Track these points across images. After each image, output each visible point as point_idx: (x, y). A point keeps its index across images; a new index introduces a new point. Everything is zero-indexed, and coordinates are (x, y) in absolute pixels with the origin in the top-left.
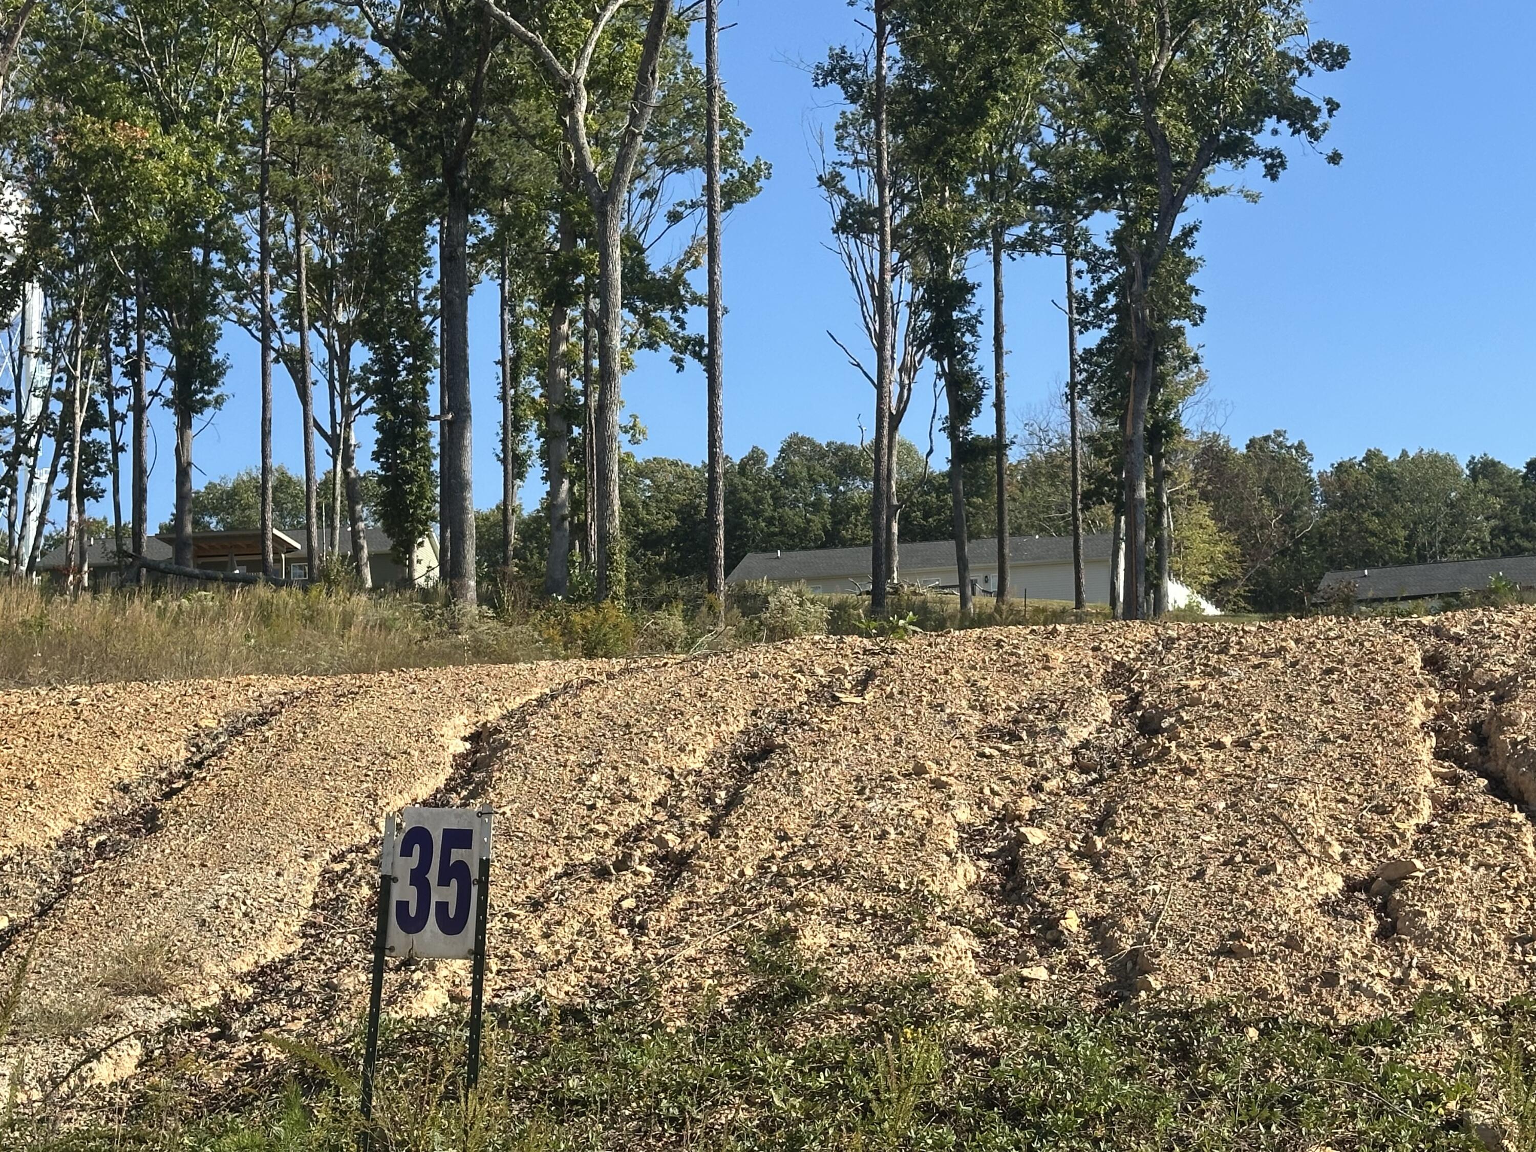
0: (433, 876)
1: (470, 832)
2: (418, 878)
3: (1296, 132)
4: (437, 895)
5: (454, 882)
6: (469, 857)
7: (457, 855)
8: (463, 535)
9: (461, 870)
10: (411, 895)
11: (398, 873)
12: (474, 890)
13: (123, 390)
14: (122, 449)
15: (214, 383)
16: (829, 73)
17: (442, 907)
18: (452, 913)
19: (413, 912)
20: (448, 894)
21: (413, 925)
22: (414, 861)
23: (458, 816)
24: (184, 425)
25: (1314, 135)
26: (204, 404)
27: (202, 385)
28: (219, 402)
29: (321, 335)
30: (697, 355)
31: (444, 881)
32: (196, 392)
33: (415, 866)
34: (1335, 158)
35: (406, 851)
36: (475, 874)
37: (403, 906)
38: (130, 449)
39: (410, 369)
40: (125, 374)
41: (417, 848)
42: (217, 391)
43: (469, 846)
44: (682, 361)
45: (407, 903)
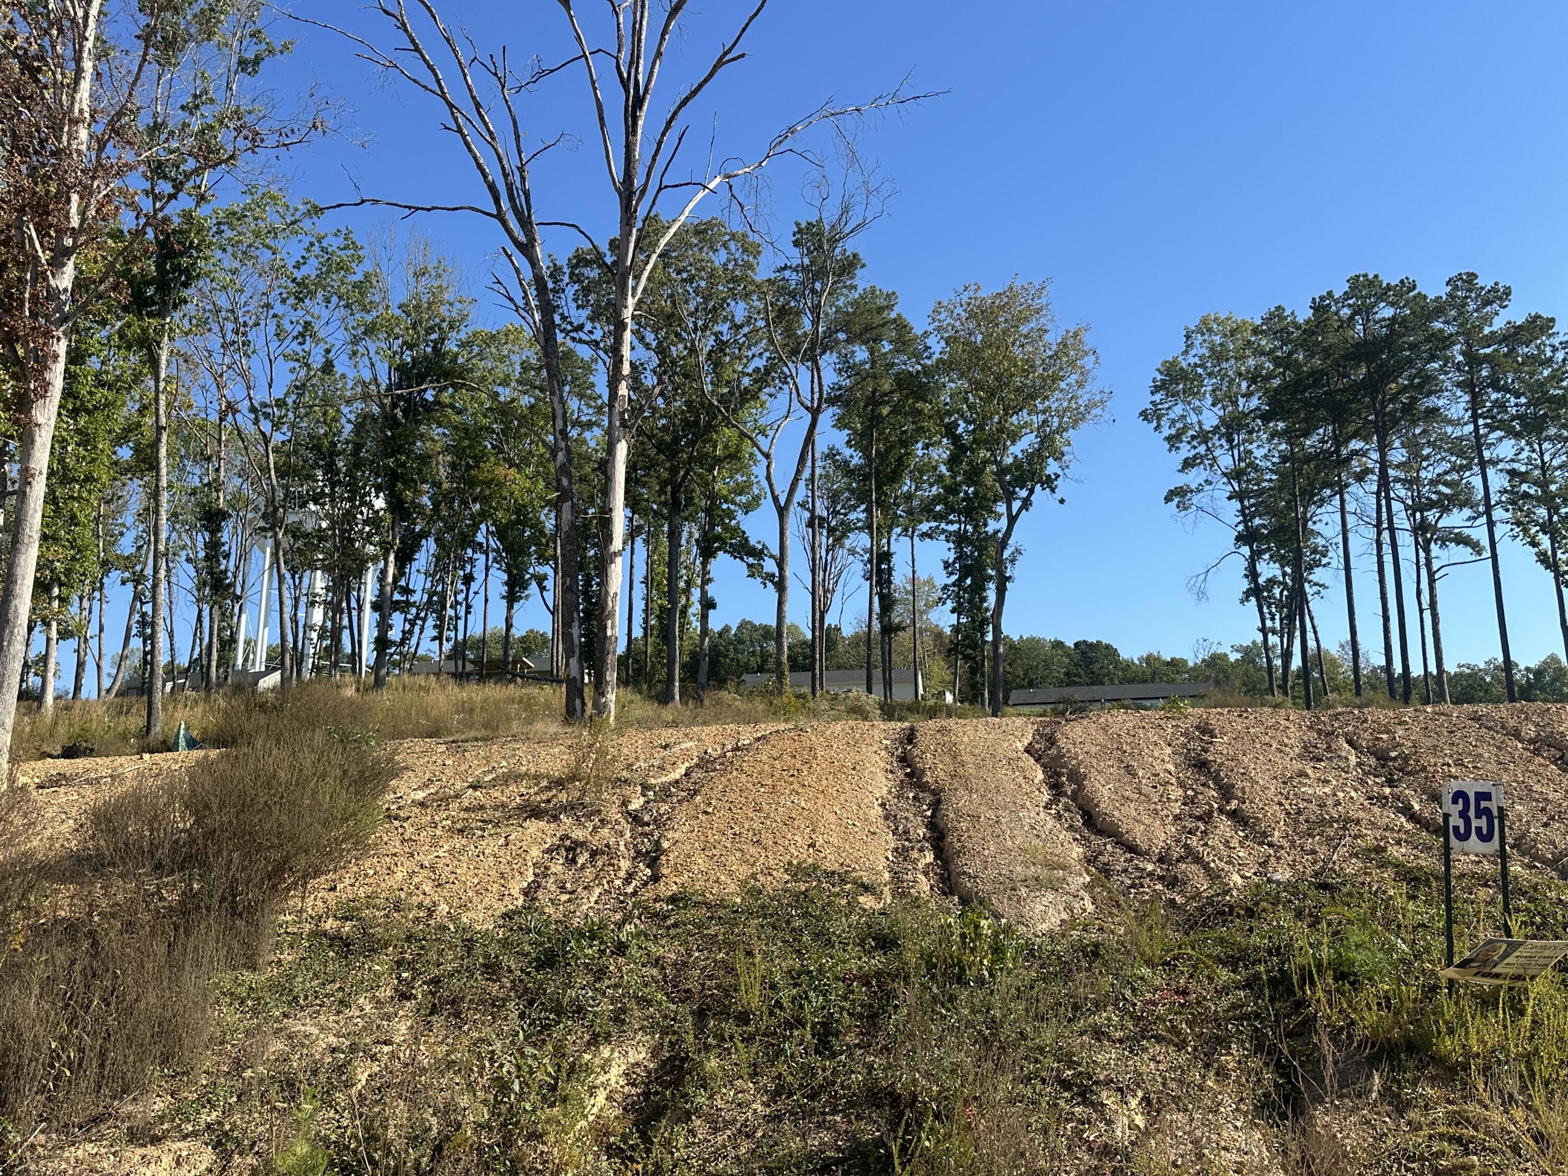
0: (1472, 813)
1: (1490, 794)
2: (1464, 814)
3: (1044, 489)
4: (1475, 823)
5: (1484, 817)
6: (1493, 806)
7: (1484, 804)
9: (1487, 812)
10: (1461, 823)
11: (1451, 812)
12: (1496, 821)
15: (526, 588)
16: (827, 456)
17: (1479, 830)
18: (1485, 832)
19: (1462, 831)
20: (1483, 822)
21: (1464, 837)
22: (1460, 806)
23: (1482, 786)
24: (510, 607)
25: (1053, 491)
26: (520, 598)
27: (519, 589)
28: (527, 597)
30: (771, 581)
31: (1478, 816)
33: (1461, 809)
34: (1062, 501)
35: (1455, 802)
36: (1495, 813)
37: (1456, 828)
41: (1460, 801)
42: (527, 592)
43: (1490, 800)
44: (765, 584)
45: (1458, 827)
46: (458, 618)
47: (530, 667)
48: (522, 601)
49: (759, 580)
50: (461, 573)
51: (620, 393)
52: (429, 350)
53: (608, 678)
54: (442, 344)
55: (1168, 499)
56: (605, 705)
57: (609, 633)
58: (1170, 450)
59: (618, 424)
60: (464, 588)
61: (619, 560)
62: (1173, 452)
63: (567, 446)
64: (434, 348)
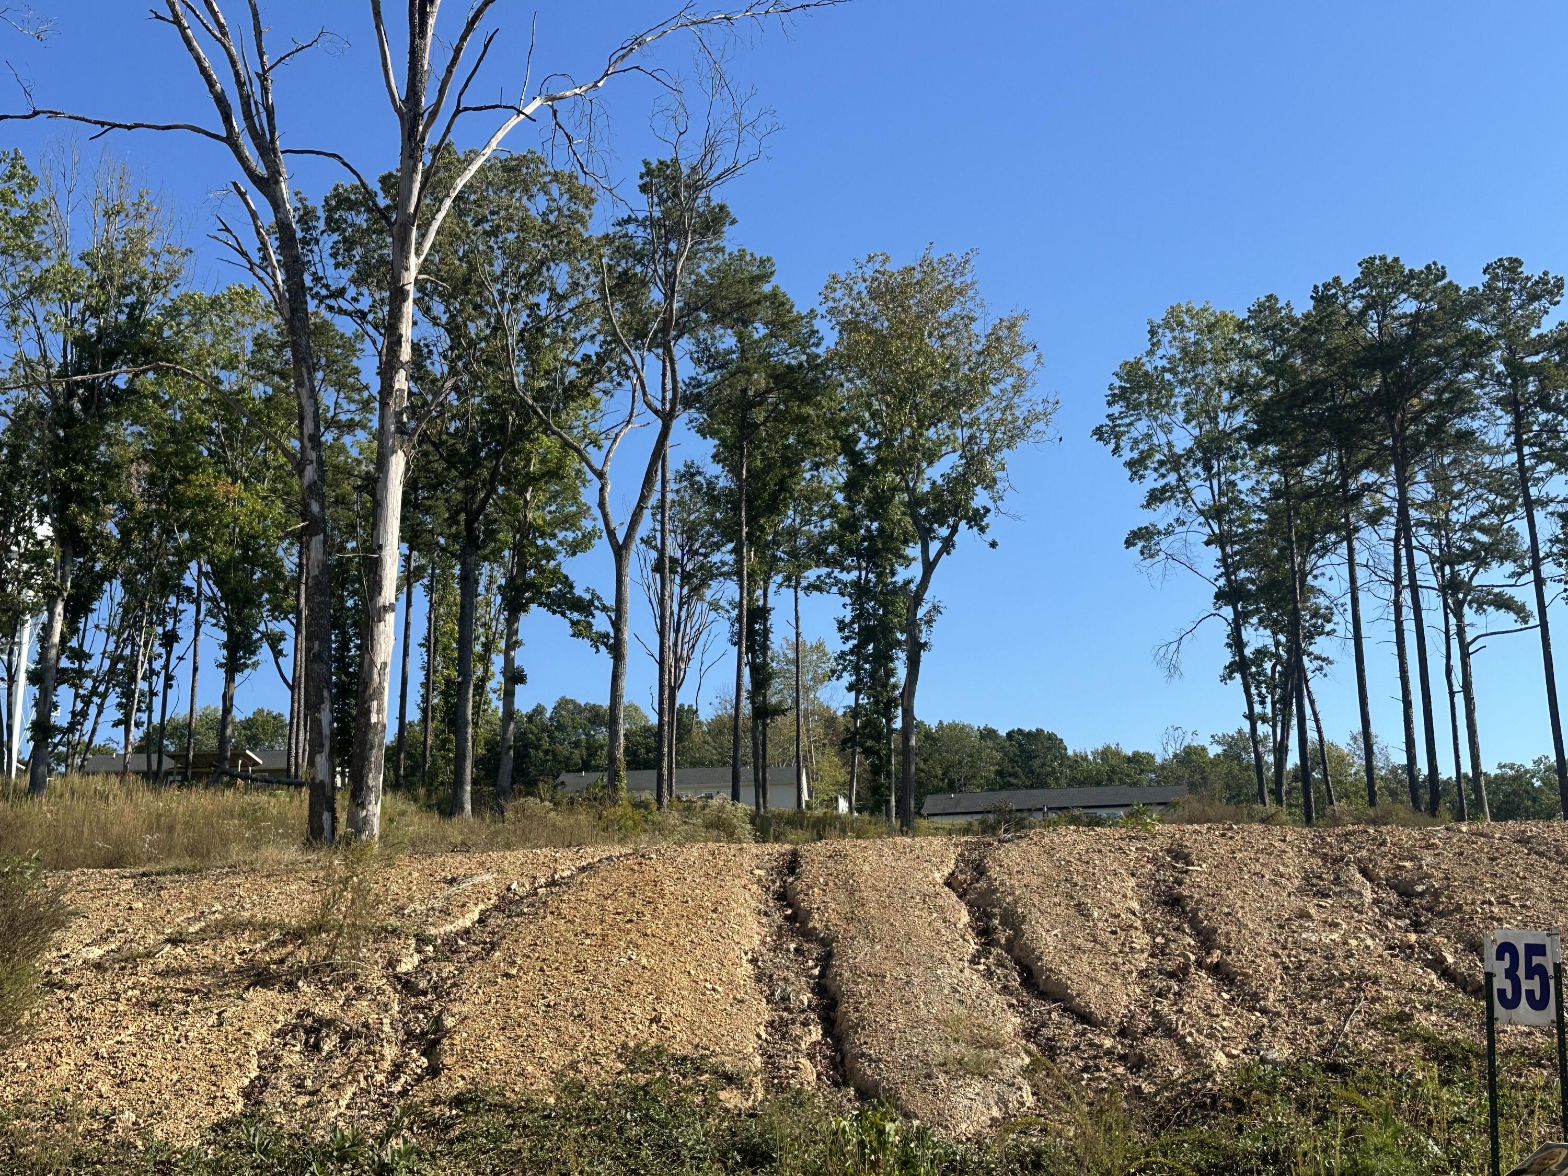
0: (1521, 972)
1: (1544, 946)
2: (1511, 973)
3: (971, 527)
4: (1525, 985)
5: (1537, 977)
6: (1548, 962)
7: (1536, 960)
9: (1540, 970)
10: (1507, 985)
11: (1495, 971)
12: (1552, 983)
15: (253, 653)
17: (1530, 993)
18: (1538, 997)
19: (1509, 996)
20: (1535, 984)
21: (1512, 1004)
22: (1506, 963)
23: (1533, 935)
24: (230, 679)
25: (982, 530)
26: (246, 666)
27: (245, 654)
28: (255, 665)
30: (605, 644)
31: (1529, 976)
32: (241, 658)
33: (1507, 966)
34: (993, 545)
35: (1500, 957)
36: (1551, 972)
37: (1502, 992)
39: (358, 647)
41: (1507, 955)
42: (255, 659)
43: (1544, 954)
44: (597, 647)
45: (1504, 990)
46: (153, 694)
47: (257, 764)
48: (247, 671)
49: (588, 642)
50: (160, 630)
51: (397, 386)
52: (122, 318)
53: (371, 783)
54: (142, 310)
55: (1129, 543)
56: (366, 821)
57: (374, 719)
58: (1131, 479)
59: (392, 428)
60: (162, 651)
61: (390, 617)
62: (1136, 481)
63: (319, 457)
64: (130, 316)
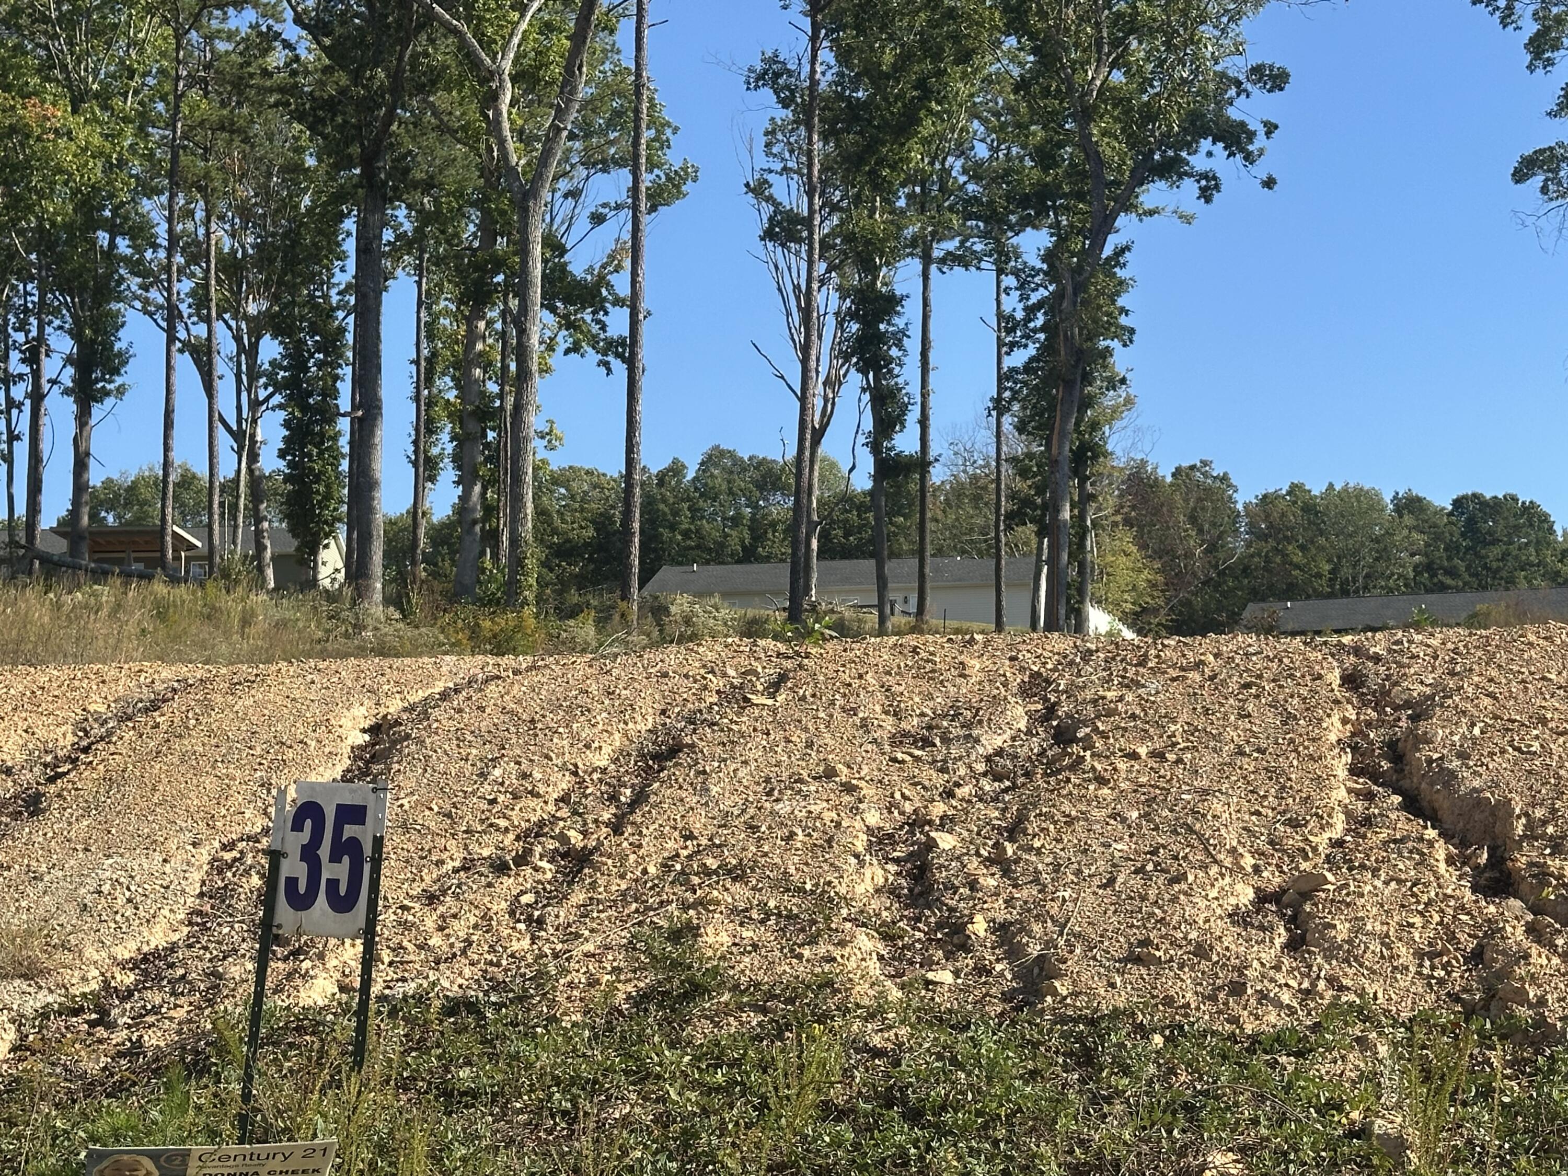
0: (324, 851)
1: (364, 808)
2: (309, 854)
3: (1231, 155)
4: (328, 872)
5: (346, 859)
6: (363, 834)
7: (350, 831)
8: (370, 535)
9: (354, 847)
10: (301, 871)
11: (288, 849)
12: (367, 868)
13: (21, 376)
14: (18, 438)
15: (116, 371)
16: (761, 77)
17: (333, 884)
18: (343, 891)
19: (302, 889)
20: (340, 871)
21: (301, 902)
22: (305, 836)
23: (352, 792)
24: (83, 417)
25: (1249, 158)
26: (108, 393)
27: (103, 375)
28: (121, 391)
29: (229, 327)
31: (335, 858)
32: (97, 381)
33: (306, 841)
34: (1269, 183)
35: (297, 826)
36: (368, 851)
37: (292, 882)
38: (26, 439)
40: (23, 361)
41: (308, 823)
42: (119, 380)
43: (363, 823)
45: (296, 880)
47: (193, 547)
48: (109, 402)
55: (1520, 176)
58: (1531, 68)
62: (1540, 71)
